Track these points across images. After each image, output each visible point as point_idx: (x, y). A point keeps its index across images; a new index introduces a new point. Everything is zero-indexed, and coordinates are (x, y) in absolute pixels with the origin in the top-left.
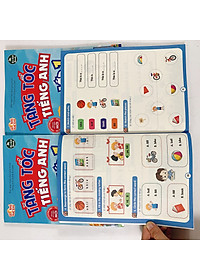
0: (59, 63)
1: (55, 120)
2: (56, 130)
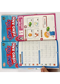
1: (17, 37)
2: (17, 40)
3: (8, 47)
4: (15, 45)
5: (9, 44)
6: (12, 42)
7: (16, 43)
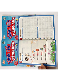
0: (18, 20)
1: (17, 36)
4: (14, 43)
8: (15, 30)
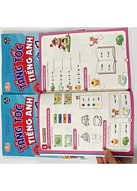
1: (38, 84)
2: (38, 91)
3: (17, 107)
4: (33, 101)
5: (19, 99)
6: (25, 96)
7: (36, 96)
8: (33, 69)
